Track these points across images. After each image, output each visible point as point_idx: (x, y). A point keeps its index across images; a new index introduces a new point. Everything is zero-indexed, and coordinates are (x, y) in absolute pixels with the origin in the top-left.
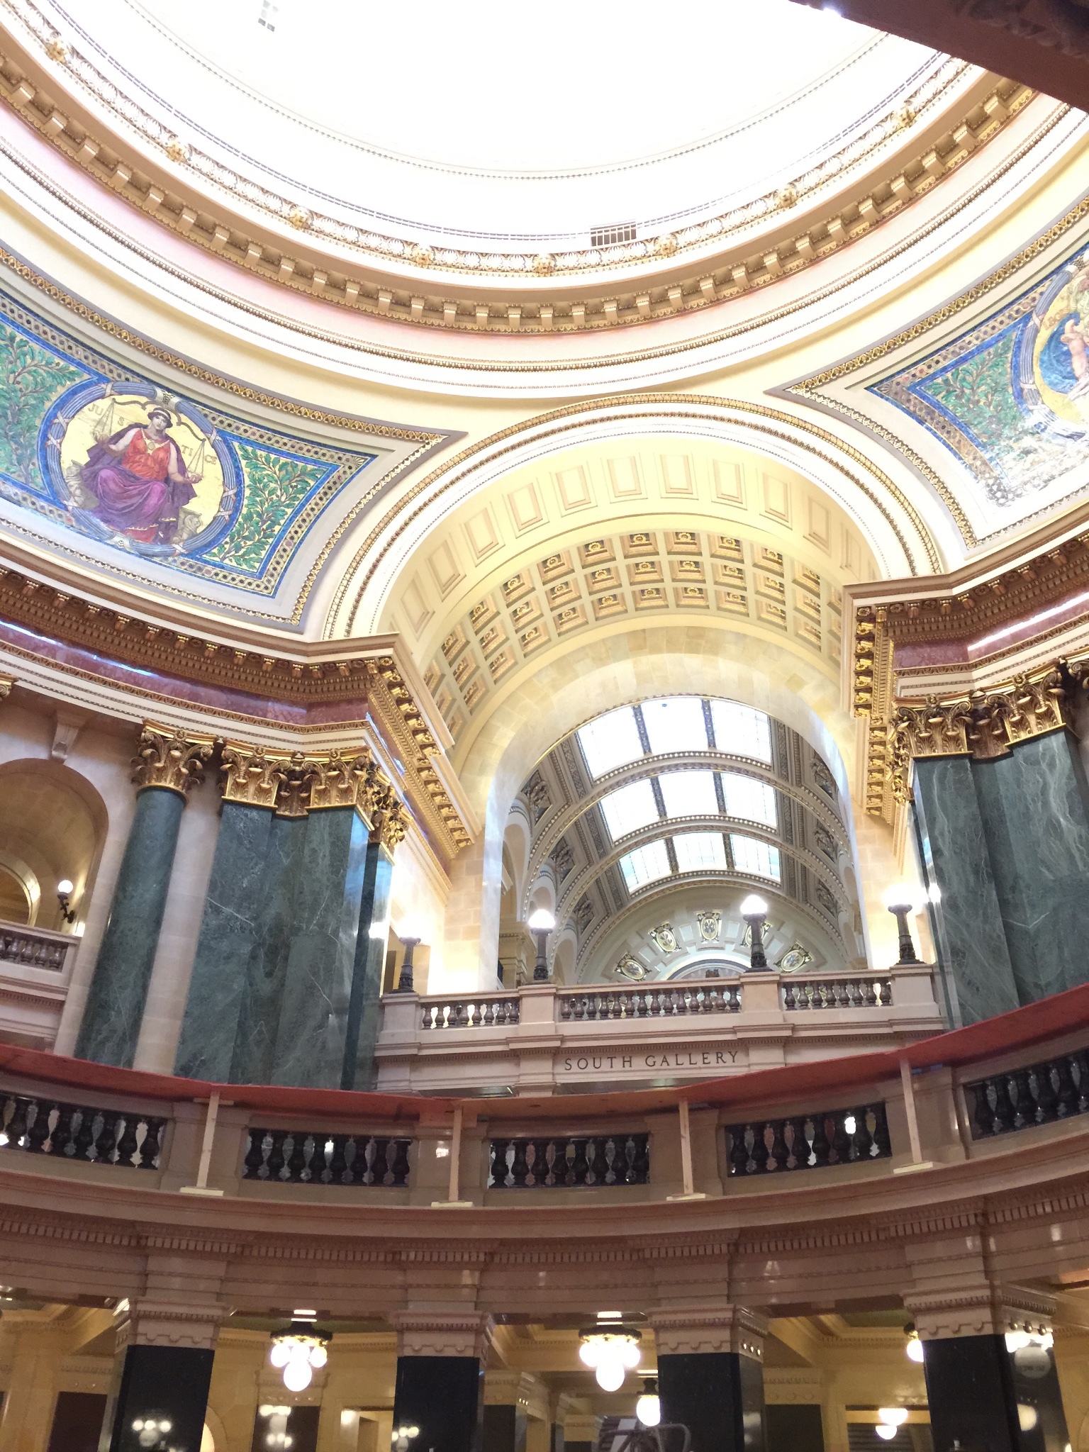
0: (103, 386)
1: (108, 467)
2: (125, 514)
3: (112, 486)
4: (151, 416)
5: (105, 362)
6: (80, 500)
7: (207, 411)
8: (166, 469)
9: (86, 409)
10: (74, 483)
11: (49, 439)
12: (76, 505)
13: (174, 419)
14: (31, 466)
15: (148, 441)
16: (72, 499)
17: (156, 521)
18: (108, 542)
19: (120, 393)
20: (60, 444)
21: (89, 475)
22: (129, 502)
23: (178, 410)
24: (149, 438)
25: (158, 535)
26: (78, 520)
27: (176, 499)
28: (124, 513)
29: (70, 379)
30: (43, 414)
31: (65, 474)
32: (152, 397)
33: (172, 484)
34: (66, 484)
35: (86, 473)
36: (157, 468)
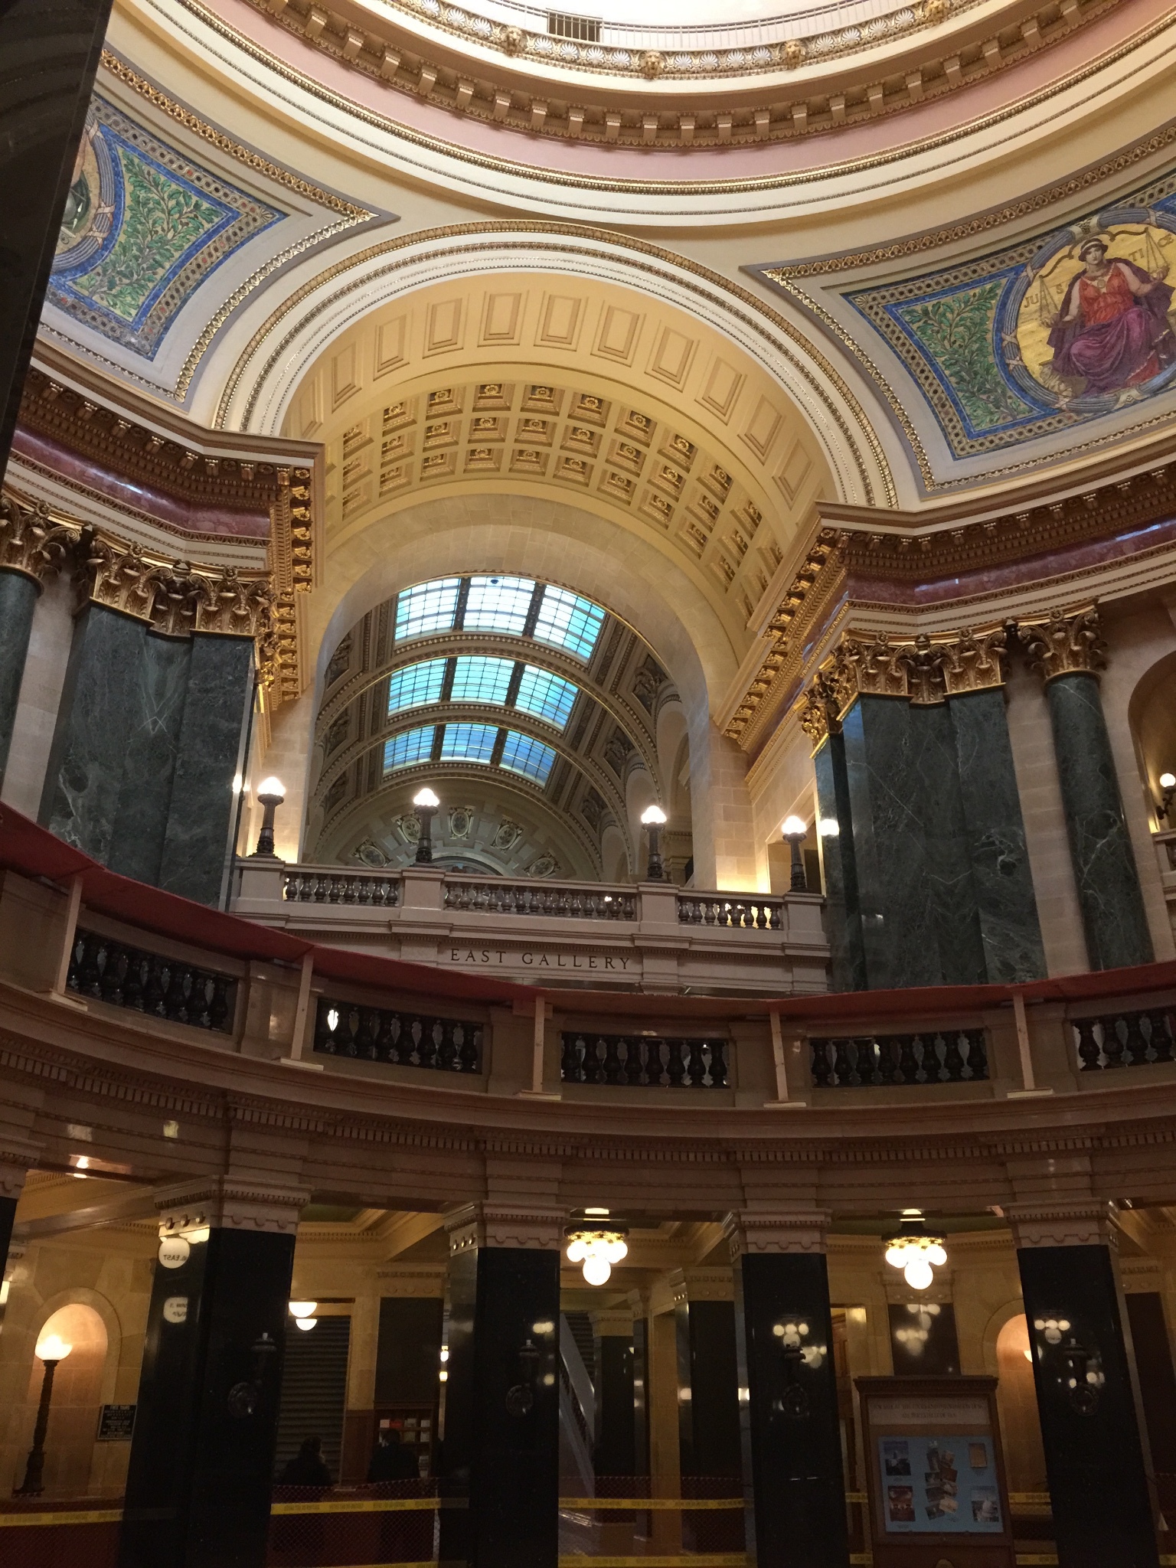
0: (1024, 274)
1: (1076, 338)
2: (1117, 368)
3: (1089, 353)
4: (1082, 258)
5: (1011, 253)
6: (1069, 392)
7: (1130, 200)
8: (1129, 291)
9: (1022, 309)
10: (1054, 383)
11: (1008, 365)
12: (1067, 400)
13: (1105, 238)
14: (1009, 401)
15: (1095, 283)
16: (1061, 398)
17: (1151, 348)
18: (1118, 406)
19: (1042, 266)
20: (1021, 359)
21: (1063, 364)
22: (1114, 353)
23: (1103, 227)
24: (1094, 279)
25: (1160, 360)
26: (1078, 412)
27: (1156, 310)
28: (1115, 369)
29: (992, 298)
30: (990, 349)
31: (1041, 381)
32: (1072, 241)
33: (1143, 300)
34: (1047, 389)
35: (1060, 363)
36: (1119, 299)
